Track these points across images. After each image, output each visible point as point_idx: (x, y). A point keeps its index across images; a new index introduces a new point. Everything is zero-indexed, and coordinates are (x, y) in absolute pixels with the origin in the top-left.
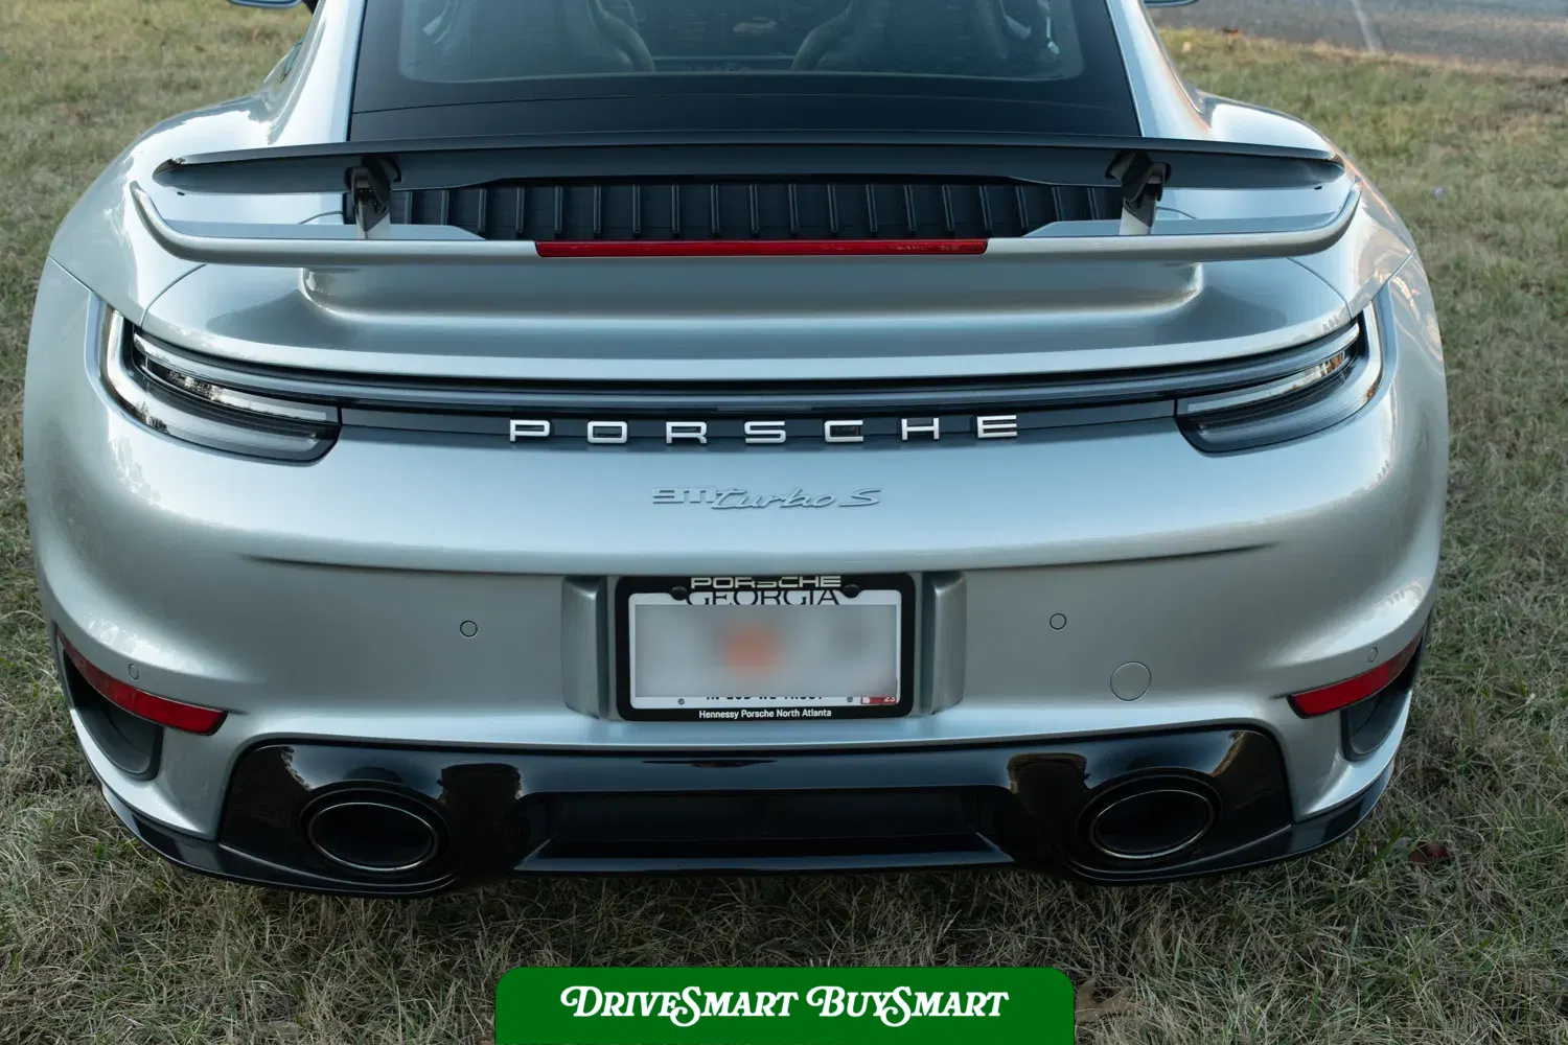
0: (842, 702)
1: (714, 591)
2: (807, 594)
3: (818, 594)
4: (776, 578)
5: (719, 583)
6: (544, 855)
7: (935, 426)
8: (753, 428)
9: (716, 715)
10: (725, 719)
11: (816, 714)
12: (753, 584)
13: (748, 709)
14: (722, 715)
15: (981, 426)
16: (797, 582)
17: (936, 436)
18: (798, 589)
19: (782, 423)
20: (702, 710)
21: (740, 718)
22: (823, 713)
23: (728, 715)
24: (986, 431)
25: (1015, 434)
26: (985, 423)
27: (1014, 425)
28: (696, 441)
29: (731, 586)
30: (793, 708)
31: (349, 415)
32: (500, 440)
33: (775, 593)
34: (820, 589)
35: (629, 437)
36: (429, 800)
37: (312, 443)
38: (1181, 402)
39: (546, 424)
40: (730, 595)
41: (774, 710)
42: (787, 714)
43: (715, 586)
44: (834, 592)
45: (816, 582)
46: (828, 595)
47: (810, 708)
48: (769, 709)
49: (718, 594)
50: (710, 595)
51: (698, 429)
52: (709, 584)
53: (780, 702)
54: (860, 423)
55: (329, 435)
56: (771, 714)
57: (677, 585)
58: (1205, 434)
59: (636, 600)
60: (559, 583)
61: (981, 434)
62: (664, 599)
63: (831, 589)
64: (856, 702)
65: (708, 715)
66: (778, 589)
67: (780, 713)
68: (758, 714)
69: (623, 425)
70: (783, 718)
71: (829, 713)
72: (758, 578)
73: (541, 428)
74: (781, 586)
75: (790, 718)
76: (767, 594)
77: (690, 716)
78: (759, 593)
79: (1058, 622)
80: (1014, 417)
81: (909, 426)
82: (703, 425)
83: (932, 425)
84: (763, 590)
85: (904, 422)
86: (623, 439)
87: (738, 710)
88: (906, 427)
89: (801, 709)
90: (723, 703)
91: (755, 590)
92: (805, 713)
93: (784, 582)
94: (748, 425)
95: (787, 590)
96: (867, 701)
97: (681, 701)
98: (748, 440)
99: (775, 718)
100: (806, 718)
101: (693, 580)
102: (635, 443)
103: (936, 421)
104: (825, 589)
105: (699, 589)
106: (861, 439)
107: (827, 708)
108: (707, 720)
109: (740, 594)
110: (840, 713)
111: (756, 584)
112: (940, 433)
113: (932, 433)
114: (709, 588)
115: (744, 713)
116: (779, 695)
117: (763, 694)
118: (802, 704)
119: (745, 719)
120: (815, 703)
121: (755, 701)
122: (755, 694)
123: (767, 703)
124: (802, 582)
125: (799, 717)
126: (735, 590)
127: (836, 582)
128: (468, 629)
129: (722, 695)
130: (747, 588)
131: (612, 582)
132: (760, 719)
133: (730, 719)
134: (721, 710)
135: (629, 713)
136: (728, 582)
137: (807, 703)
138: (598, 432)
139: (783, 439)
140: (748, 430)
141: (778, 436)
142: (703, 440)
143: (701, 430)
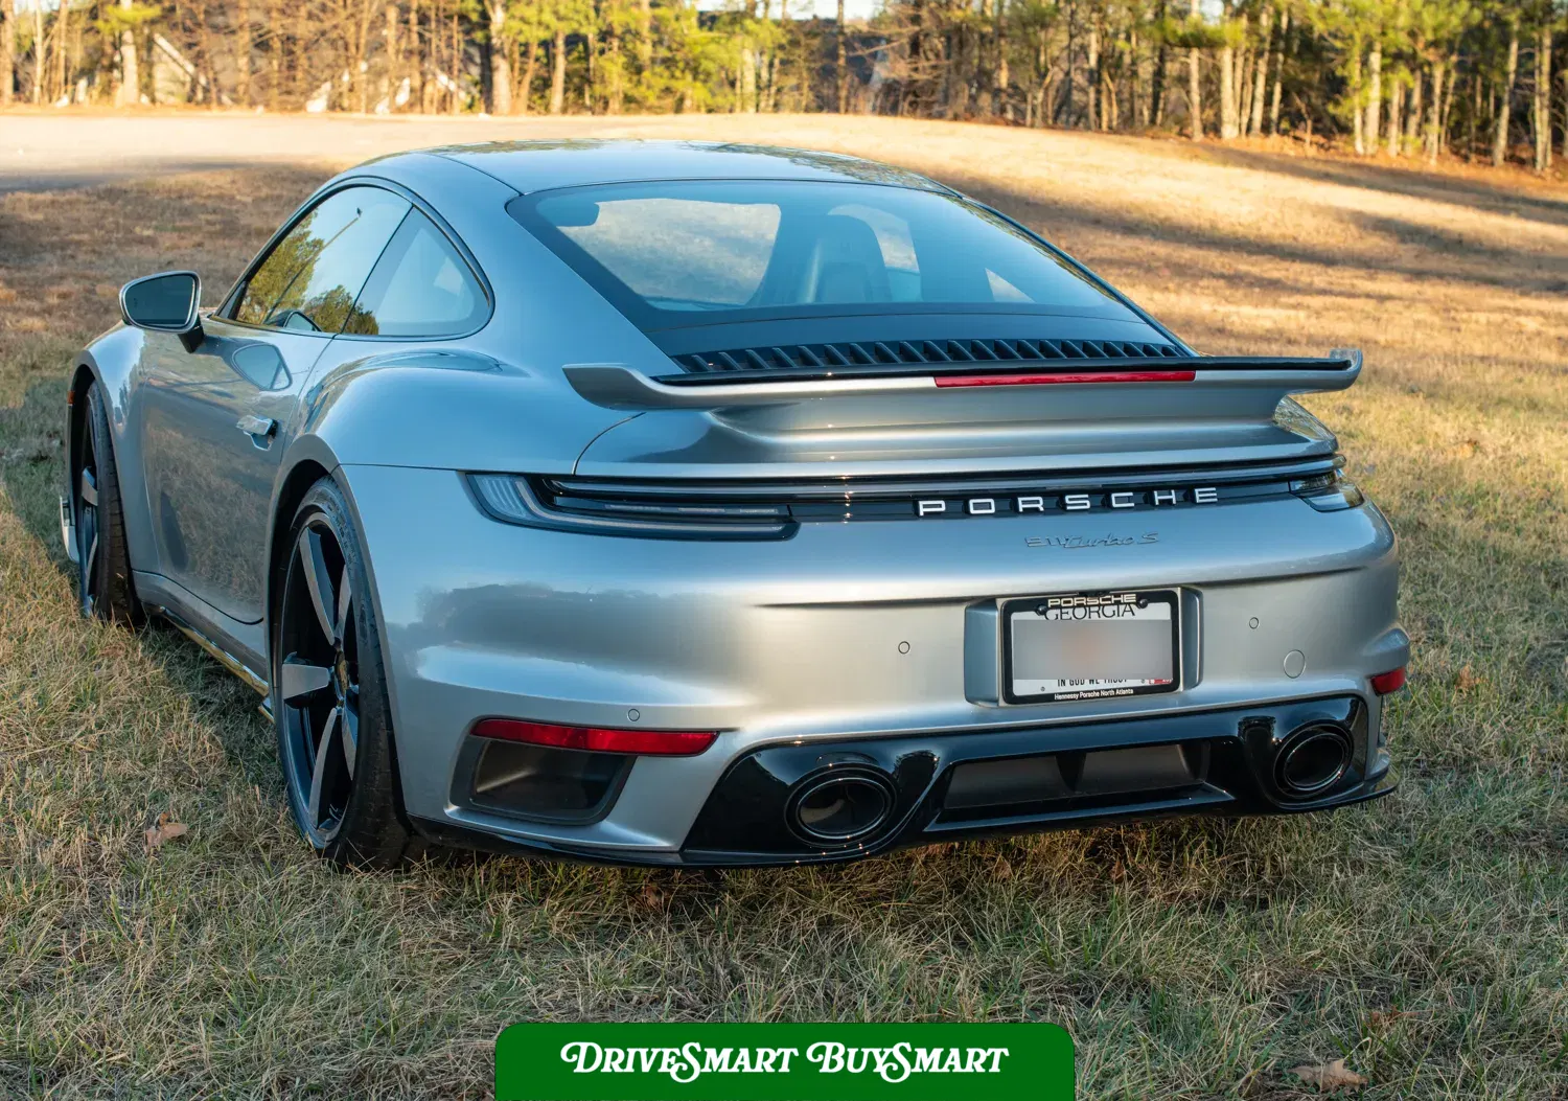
0: (1138, 683)
1: (1062, 608)
2: (1115, 608)
3: (1122, 607)
4: (1098, 596)
5: (1065, 602)
7: (1174, 497)
8: (1070, 500)
9: (1065, 697)
10: (1072, 699)
11: (1124, 692)
12: (1085, 601)
13: (1084, 692)
14: (1069, 696)
15: (1198, 496)
16: (1110, 599)
17: (1174, 502)
19: (1086, 496)
20: (1056, 694)
21: (1079, 699)
22: (1128, 691)
23: (1072, 696)
24: (1200, 498)
25: (1216, 500)
26: (1199, 493)
27: (1215, 494)
28: (1037, 509)
29: (1072, 604)
30: (1110, 690)
31: (794, 507)
32: (913, 515)
33: (1096, 609)
34: (1123, 603)
35: (997, 509)
36: (886, 773)
38: (1291, 482)
39: (942, 503)
40: (1070, 610)
41: (1099, 691)
42: (1107, 693)
43: (1062, 604)
44: (1132, 605)
45: (1121, 599)
46: (1128, 608)
48: (1096, 691)
49: (1064, 610)
50: (1058, 611)
51: (1038, 502)
52: (1059, 603)
53: (1102, 684)
54: (1131, 494)
55: (791, 522)
56: (1098, 694)
57: (1036, 603)
59: (1015, 616)
60: (959, 611)
61: (1198, 501)
62: (1031, 615)
63: (1130, 604)
64: (1146, 683)
65: (1060, 697)
66: (1098, 605)
67: (1103, 693)
68: (1090, 695)
69: (992, 501)
70: (1105, 697)
71: (1132, 692)
72: (1084, 594)
73: (940, 506)
74: (1101, 602)
75: (1109, 696)
76: (1092, 609)
77: (1049, 698)
78: (1087, 609)
79: (1254, 624)
80: (1214, 489)
81: (1159, 496)
82: (1041, 499)
83: (1172, 495)
84: (1090, 606)
85: (1158, 492)
86: (993, 511)
87: (1078, 693)
88: (1157, 497)
89: (1115, 690)
90: (1068, 688)
91: (1085, 607)
92: (1118, 692)
93: (1103, 600)
94: (1067, 498)
95: (1104, 605)
96: (1153, 682)
97: (1043, 689)
98: (1069, 508)
99: (1100, 697)
100: (1118, 696)
101: (1049, 600)
102: (1002, 512)
103: (1173, 492)
104: (1127, 604)
105: (1053, 607)
106: (1132, 505)
107: (1130, 688)
108: (1060, 700)
109: (1077, 610)
110: (1138, 691)
111: (1087, 603)
112: (1176, 501)
113: (1171, 500)
114: (1060, 607)
115: (1082, 694)
116: (1101, 681)
117: (1091, 681)
118: (1115, 686)
119: (1083, 698)
120: (1123, 685)
121: (1087, 686)
122: (1087, 681)
123: (1094, 687)
124: (1113, 599)
125: (1115, 695)
126: (1074, 607)
127: (1132, 598)
128: (904, 648)
129: (1067, 682)
130: (1079, 606)
131: (1000, 602)
132: (1092, 698)
133: (1074, 699)
134: (1067, 693)
135: (1012, 699)
136: (1069, 602)
137: (1118, 685)
138: (977, 506)
139: (1088, 506)
140: (1067, 501)
141: (1086, 504)
142: (1042, 509)
143: (1040, 503)
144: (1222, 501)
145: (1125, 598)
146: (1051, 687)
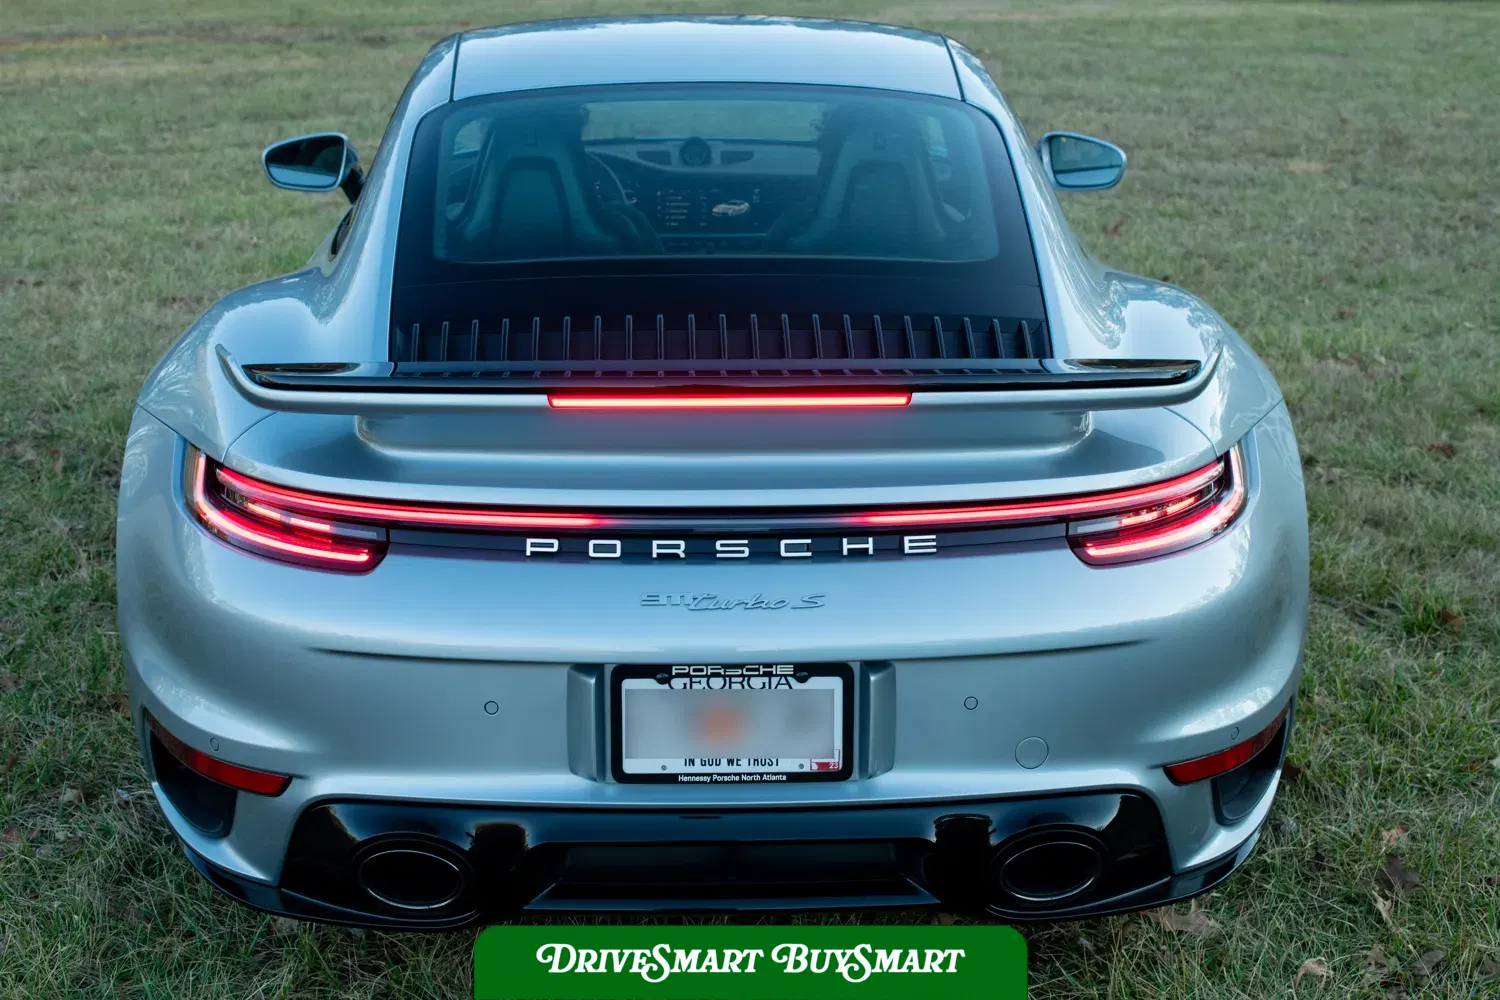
0: (795, 769)
1: (691, 677)
2: (766, 679)
3: (775, 680)
4: (740, 666)
5: (695, 670)
6: (551, 896)
7: (870, 545)
8: (722, 545)
9: (692, 779)
10: (700, 782)
11: (774, 778)
12: (722, 672)
13: (719, 774)
14: (697, 779)
15: (907, 545)
16: (758, 670)
17: (871, 552)
18: (759, 676)
19: (746, 542)
20: (681, 775)
21: (712, 782)
22: (779, 777)
23: (701, 779)
24: (911, 548)
25: (935, 550)
26: (911, 541)
27: (934, 544)
28: (677, 555)
29: (704, 673)
30: (755, 774)
31: (395, 535)
32: (519, 554)
33: (740, 679)
34: (776, 675)
35: (622, 553)
36: (461, 849)
37: (363, 558)
38: (1071, 524)
39: (555, 542)
40: (704, 680)
41: (739, 775)
42: (751, 778)
43: (692, 673)
44: (789, 678)
45: (773, 670)
46: (783, 681)
47: (767, 774)
48: (735, 775)
49: (694, 680)
50: (687, 680)
51: (678, 547)
52: (686, 671)
53: (744, 767)
54: (809, 541)
55: (378, 551)
56: (737, 778)
57: (660, 672)
58: (1092, 552)
59: (628, 684)
60: (565, 670)
61: (907, 551)
62: (649, 684)
63: (786, 676)
64: (806, 769)
65: (685, 779)
66: (742, 675)
67: (744, 778)
68: (726, 778)
69: (618, 543)
70: (746, 782)
71: (785, 778)
72: (726, 666)
73: (551, 545)
74: (745, 673)
75: (753, 781)
76: (734, 680)
77: (671, 779)
78: (727, 679)
79: (971, 704)
80: (934, 537)
81: (848, 544)
82: (682, 543)
83: (868, 543)
84: (730, 677)
85: (845, 540)
86: (618, 554)
87: (710, 775)
88: (846, 546)
89: (761, 775)
90: (698, 768)
91: (724, 677)
92: (765, 777)
93: (748, 670)
94: (718, 543)
95: (750, 676)
96: (815, 768)
97: (664, 768)
98: (718, 555)
99: (741, 782)
100: (765, 781)
101: (674, 668)
102: (627, 557)
103: (871, 540)
104: (781, 676)
105: (679, 675)
106: (809, 554)
107: (783, 774)
108: (684, 783)
109: (713, 681)
110: (794, 778)
111: (725, 672)
112: (874, 550)
113: (867, 549)
114: (687, 675)
115: (715, 777)
116: (744, 762)
117: (730, 762)
118: (760, 769)
119: (716, 782)
120: (774, 769)
121: (724, 768)
122: (724, 762)
123: (734, 769)
124: (762, 670)
125: (760, 781)
126: (708, 677)
127: (790, 670)
128: (492, 707)
129: (697, 762)
130: (717, 675)
131: (609, 669)
132: (727, 782)
133: (704, 782)
134: (696, 775)
135: (622, 777)
136: (702, 670)
137: (766, 769)
138: (597, 548)
139: (746, 554)
140: (718, 547)
141: (743, 552)
142: (682, 555)
143: (681, 547)
144: (943, 551)
146: (676, 766)
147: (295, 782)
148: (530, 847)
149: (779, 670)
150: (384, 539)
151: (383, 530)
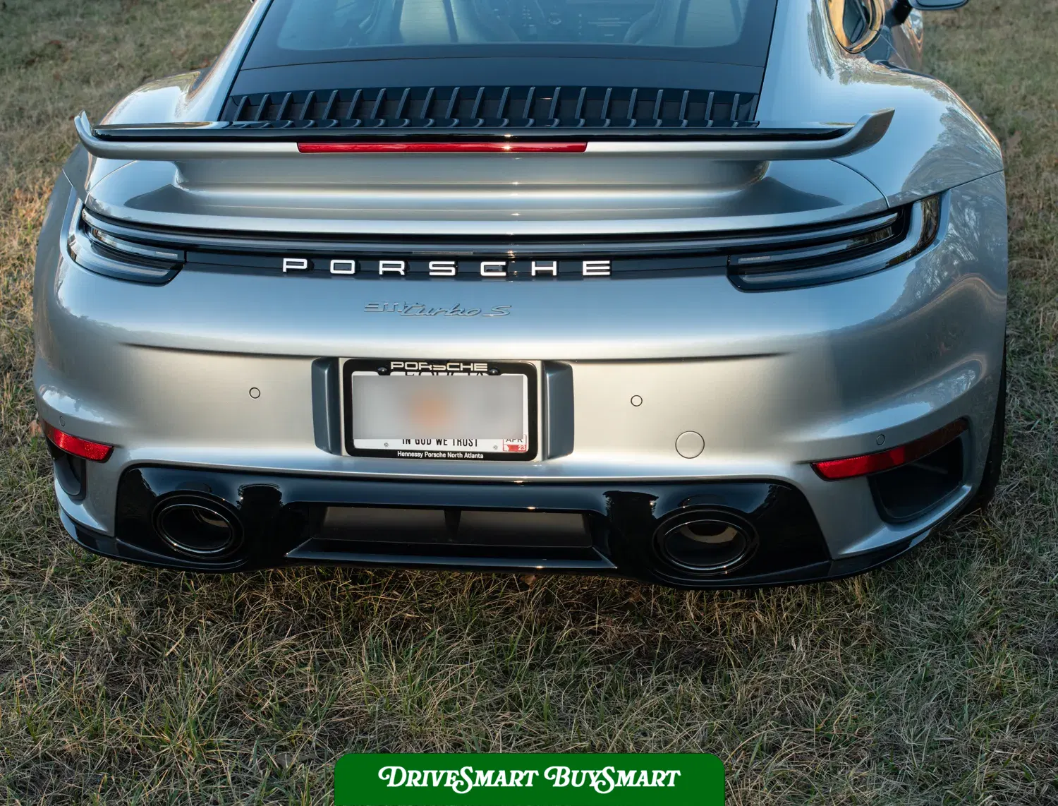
0: (490, 449)
1: (406, 371)
2: (466, 375)
3: (473, 376)
4: (445, 363)
5: (409, 366)
7: (553, 268)
8: (434, 266)
9: (408, 454)
10: (414, 457)
11: (473, 456)
12: (430, 367)
13: (430, 452)
14: (412, 455)
15: (585, 268)
16: (459, 367)
17: (555, 273)
18: (460, 371)
19: (453, 263)
20: (399, 451)
21: (424, 458)
22: (477, 456)
23: (416, 454)
24: (588, 271)
25: (608, 273)
26: (588, 265)
27: (608, 268)
28: (398, 273)
29: (416, 368)
30: (459, 452)
31: (191, 256)
32: (278, 271)
34: (474, 372)
35: (356, 271)
39: (305, 261)
40: (417, 374)
41: (446, 452)
42: (455, 456)
43: (406, 368)
44: (484, 374)
45: (471, 367)
46: (479, 376)
47: (468, 453)
48: (443, 452)
49: (409, 373)
50: (403, 374)
51: (399, 266)
52: (402, 366)
53: (450, 446)
54: (503, 263)
56: (444, 455)
57: (381, 365)
59: (357, 376)
60: (309, 363)
61: (585, 273)
62: (372, 375)
63: (481, 372)
64: (500, 450)
65: (403, 454)
66: (446, 371)
67: (450, 455)
68: (435, 455)
69: (353, 262)
70: (452, 459)
71: (482, 457)
72: (432, 362)
73: (302, 264)
74: (449, 369)
75: (457, 458)
76: (440, 374)
77: (392, 454)
78: (435, 373)
79: (636, 401)
80: (608, 262)
81: (536, 266)
82: (402, 263)
83: (552, 266)
84: (437, 372)
85: (533, 263)
86: (353, 271)
87: (423, 452)
88: (534, 268)
89: (463, 453)
90: (413, 446)
91: (432, 371)
92: (466, 455)
93: (451, 367)
94: (431, 263)
95: (453, 372)
96: (506, 449)
97: (386, 445)
98: (431, 274)
99: (447, 458)
100: (466, 459)
101: (392, 363)
102: (359, 274)
103: (554, 264)
104: (478, 372)
105: (396, 370)
106: (504, 274)
107: (481, 453)
108: (402, 457)
109: (422, 374)
110: (489, 456)
111: (432, 367)
112: (558, 272)
114: (403, 369)
115: (426, 454)
116: (449, 442)
117: (439, 442)
118: (462, 448)
119: (427, 457)
120: (473, 449)
121: (434, 446)
122: (434, 442)
123: (441, 448)
124: (462, 367)
125: (463, 457)
126: (420, 371)
127: (484, 367)
128: (255, 393)
129: (413, 441)
130: (427, 370)
131: (342, 363)
132: (436, 458)
133: (417, 458)
134: (411, 451)
135: (353, 452)
136: (414, 366)
137: (468, 449)
138: (337, 267)
139: (453, 273)
140: (431, 267)
141: (450, 271)
142: (403, 273)
143: (401, 267)
144: (614, 275)
145: (476, 367)
146: (395, 443)
147: (116, 451)
148: (284, 504)
149: (475, 367)
150: (183, 260)
151: (182, 252)
